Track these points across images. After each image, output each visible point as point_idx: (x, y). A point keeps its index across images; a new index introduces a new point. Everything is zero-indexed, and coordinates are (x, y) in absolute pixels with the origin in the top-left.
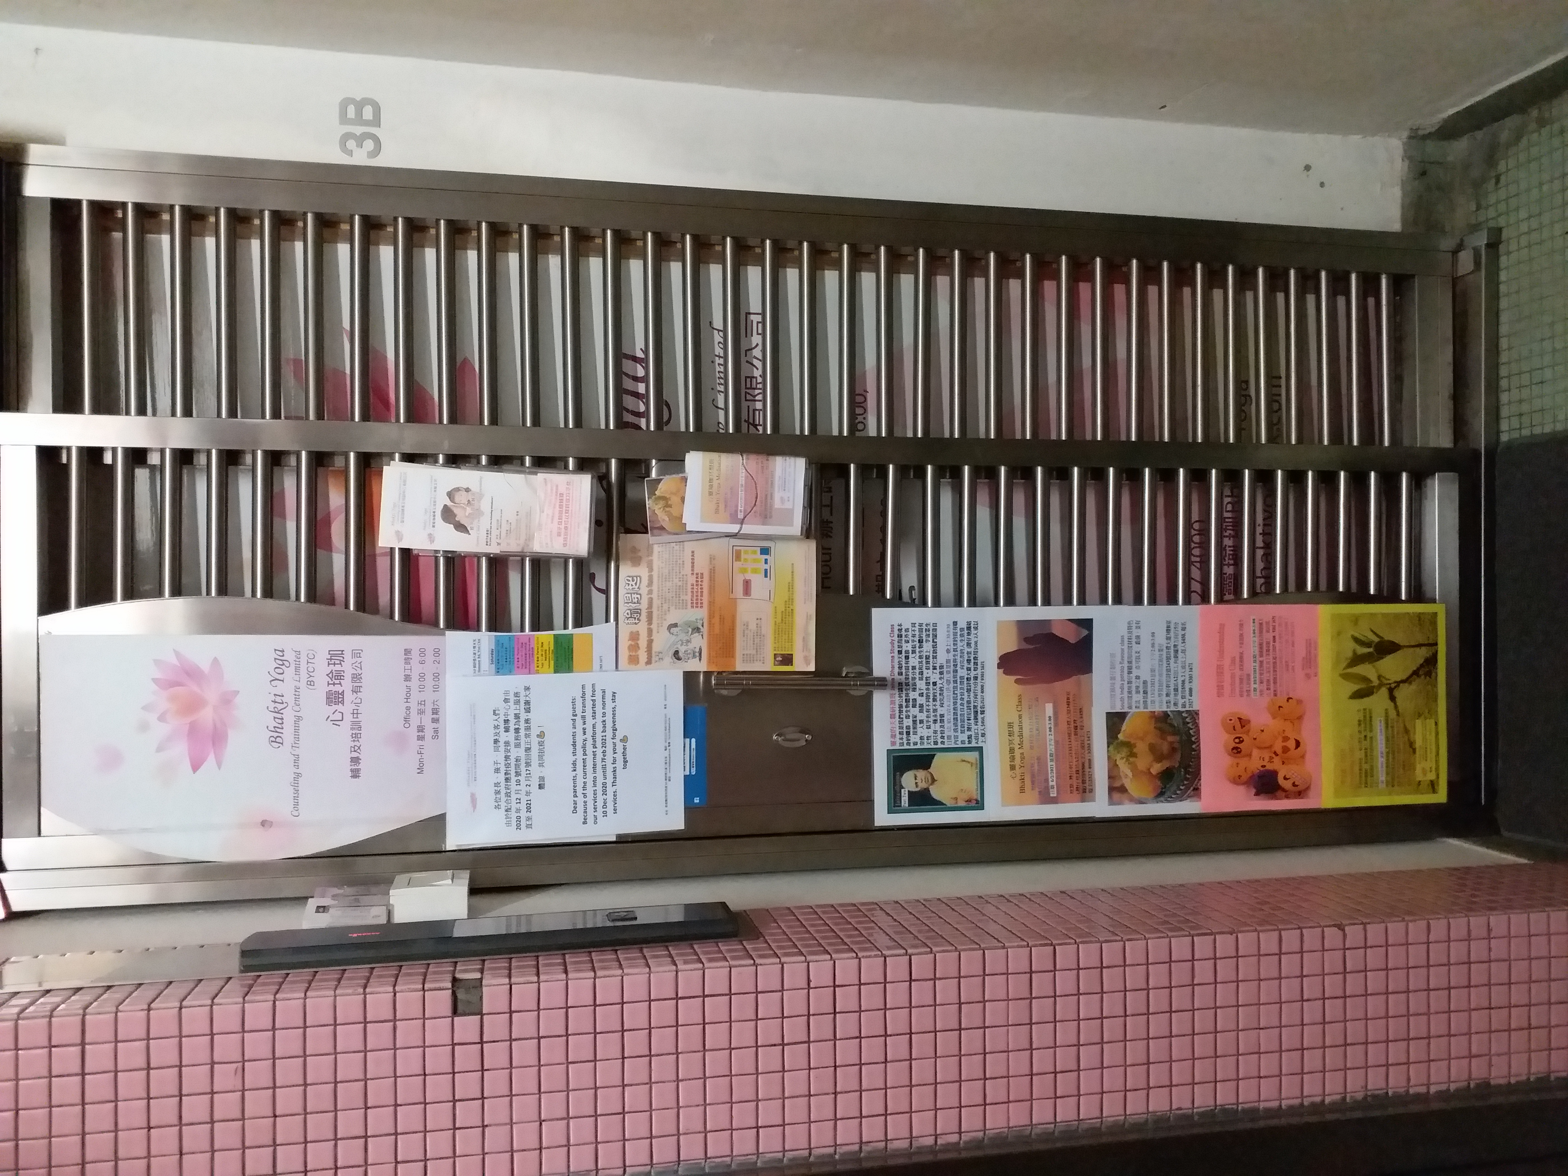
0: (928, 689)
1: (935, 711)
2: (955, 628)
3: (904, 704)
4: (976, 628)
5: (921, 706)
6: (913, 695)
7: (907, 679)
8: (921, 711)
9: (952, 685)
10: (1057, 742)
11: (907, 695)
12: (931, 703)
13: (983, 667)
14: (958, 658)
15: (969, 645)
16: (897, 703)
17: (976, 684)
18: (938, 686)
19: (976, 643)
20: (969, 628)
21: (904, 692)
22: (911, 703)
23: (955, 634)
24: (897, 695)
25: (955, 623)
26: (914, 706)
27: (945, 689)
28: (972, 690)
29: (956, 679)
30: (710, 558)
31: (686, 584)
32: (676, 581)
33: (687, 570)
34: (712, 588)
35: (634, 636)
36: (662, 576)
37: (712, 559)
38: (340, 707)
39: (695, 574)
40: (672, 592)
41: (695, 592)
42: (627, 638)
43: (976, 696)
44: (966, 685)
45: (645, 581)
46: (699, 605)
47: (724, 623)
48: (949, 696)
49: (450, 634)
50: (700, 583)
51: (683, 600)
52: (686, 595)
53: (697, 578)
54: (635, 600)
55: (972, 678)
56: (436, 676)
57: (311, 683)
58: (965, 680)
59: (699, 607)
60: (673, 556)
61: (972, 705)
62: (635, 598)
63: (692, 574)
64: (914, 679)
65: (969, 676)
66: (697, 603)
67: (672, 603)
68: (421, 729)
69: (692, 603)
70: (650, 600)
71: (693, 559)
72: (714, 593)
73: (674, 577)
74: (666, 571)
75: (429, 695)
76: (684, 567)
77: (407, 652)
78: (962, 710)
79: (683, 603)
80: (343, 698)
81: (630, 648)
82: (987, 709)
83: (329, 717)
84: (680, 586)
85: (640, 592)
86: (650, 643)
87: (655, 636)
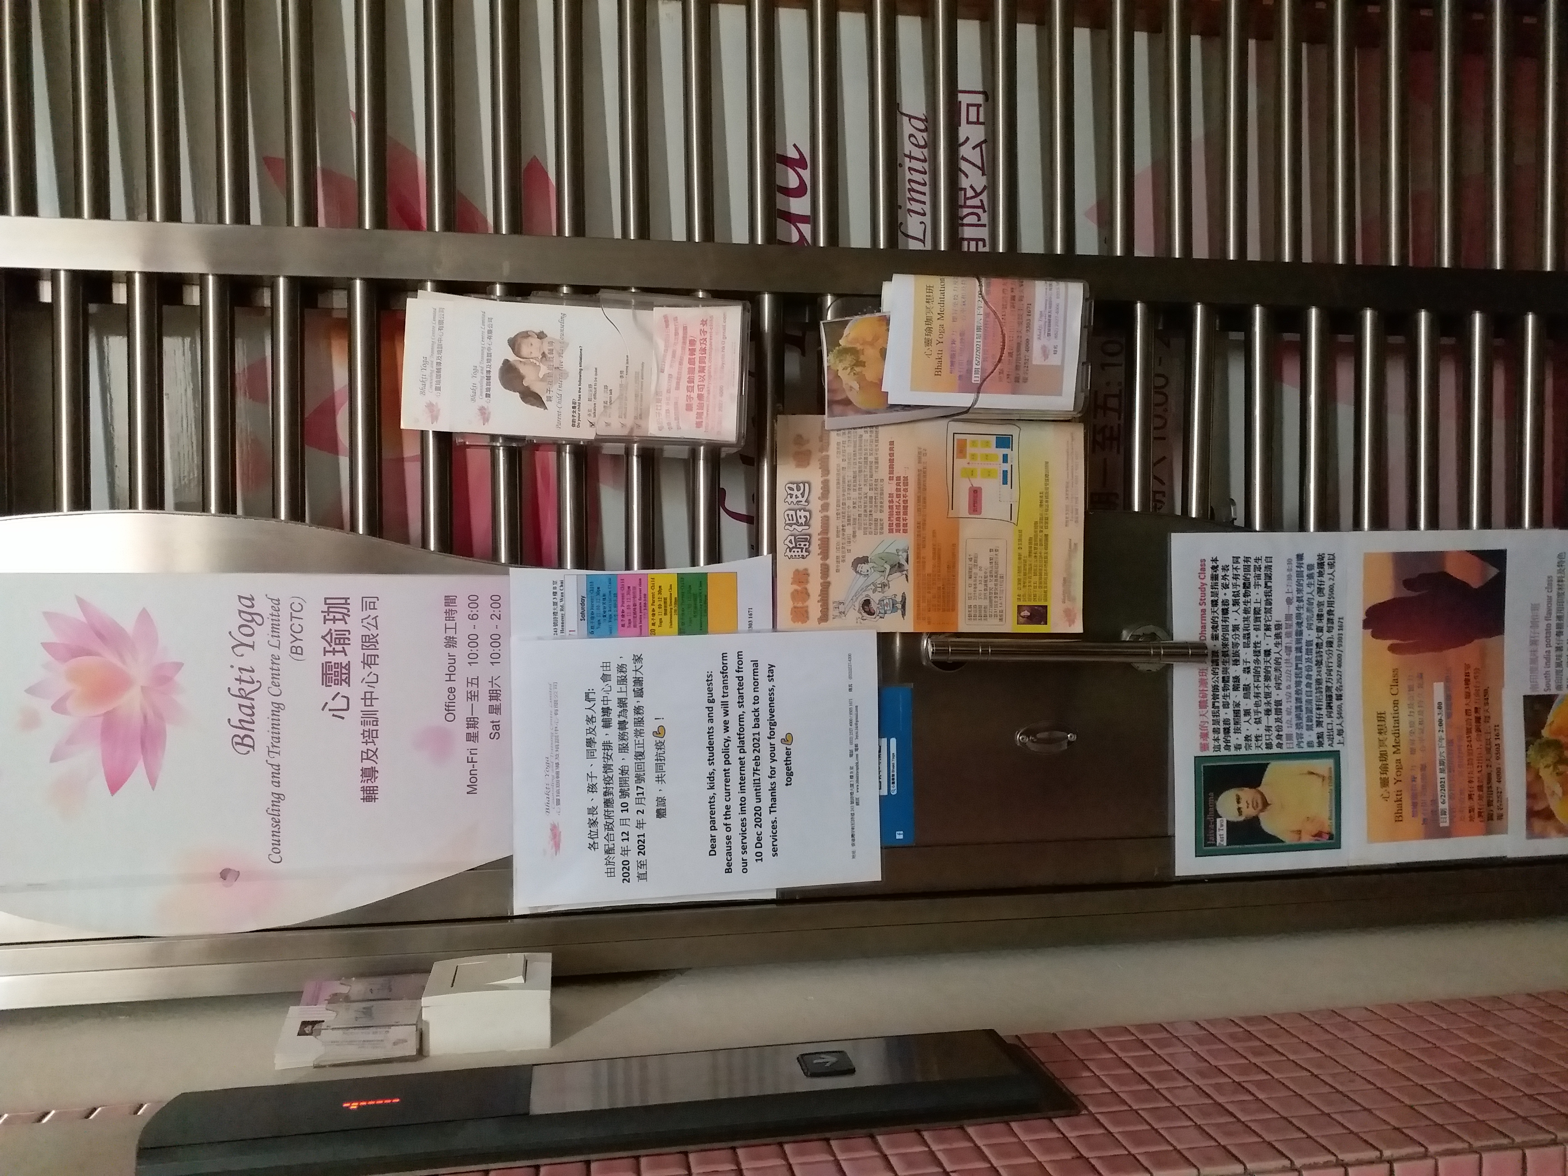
0: (1257, 661)
1: (1268, 695)
2: (1299, 566)
3: (1221, 685)
4: (1331, 565)
5: (1247, 688)
6: (1234, 671)
7: (1225, 645)
8: (1246, 696)
9: (1294, 654)
10: (1450, 743)
11: (1225, 671)
12: (1262, 684)
13: (1341, 628)
14: (1304, 612)
15: (1320, 591)
16: (1210, 683)
17: (1329, 652)
18: (1273, 656)
19: (1332, 587)
20: (1321, 565)
21: (1221, 667)
22: (1231, 683)
23: (1299, 574)
24: (1210, 672)
26: (1236, 688)
27: (1283, 661)
28: (1324, 662)
29: (1299, 645)
30: (919, 453)
31: (882, 494)
32: (866, 489)
33: (883, 472)
34: (921, 500)
35: (801, 577)
36: (844, 482)
37: (921, 454)
38: (343, 689)
39: (895, 478)
40: (860, 507)
41: (895, 507)
42: (791, 580)
43: (1329, 671)
44: (1314, 655)
45: (817, 490)
46: (902, 528)
47: (939, 558)
48: (1288, 672)
49: (516, 572)
50: (902, 493)
51: (876, 520)
52: (881, 511)
53: (898, 484)
54: (803, 520)
55: (1325, 644)
56: (496, 640)
57: (297, 651)
58: (1314, 647)
59: (901, 531)
60: (860, 450)
61: (1324, 686)
62: (802, 517)
63: (891, 479)
64: (1235, 645)
65: (1320, 641)
66: (898, 525)
67: (860, 524)
68: (472, 722)
69: (891, 525)
70: (826, 521)
71: (891, 455)
72: (925, 507)
73: (862, 483)
74: (849, 474)
75: (483, 670)
76: (877, 467)
77: (449, 600)
78: (1309, 694)
79: (876, 525)
80: (349, 674)
81: (795, 595)
82: (1347, 693)
83: (327, 703)
84: (871, 498)
85: (810, 507)
86: (826, 587)
87: (833, 577)
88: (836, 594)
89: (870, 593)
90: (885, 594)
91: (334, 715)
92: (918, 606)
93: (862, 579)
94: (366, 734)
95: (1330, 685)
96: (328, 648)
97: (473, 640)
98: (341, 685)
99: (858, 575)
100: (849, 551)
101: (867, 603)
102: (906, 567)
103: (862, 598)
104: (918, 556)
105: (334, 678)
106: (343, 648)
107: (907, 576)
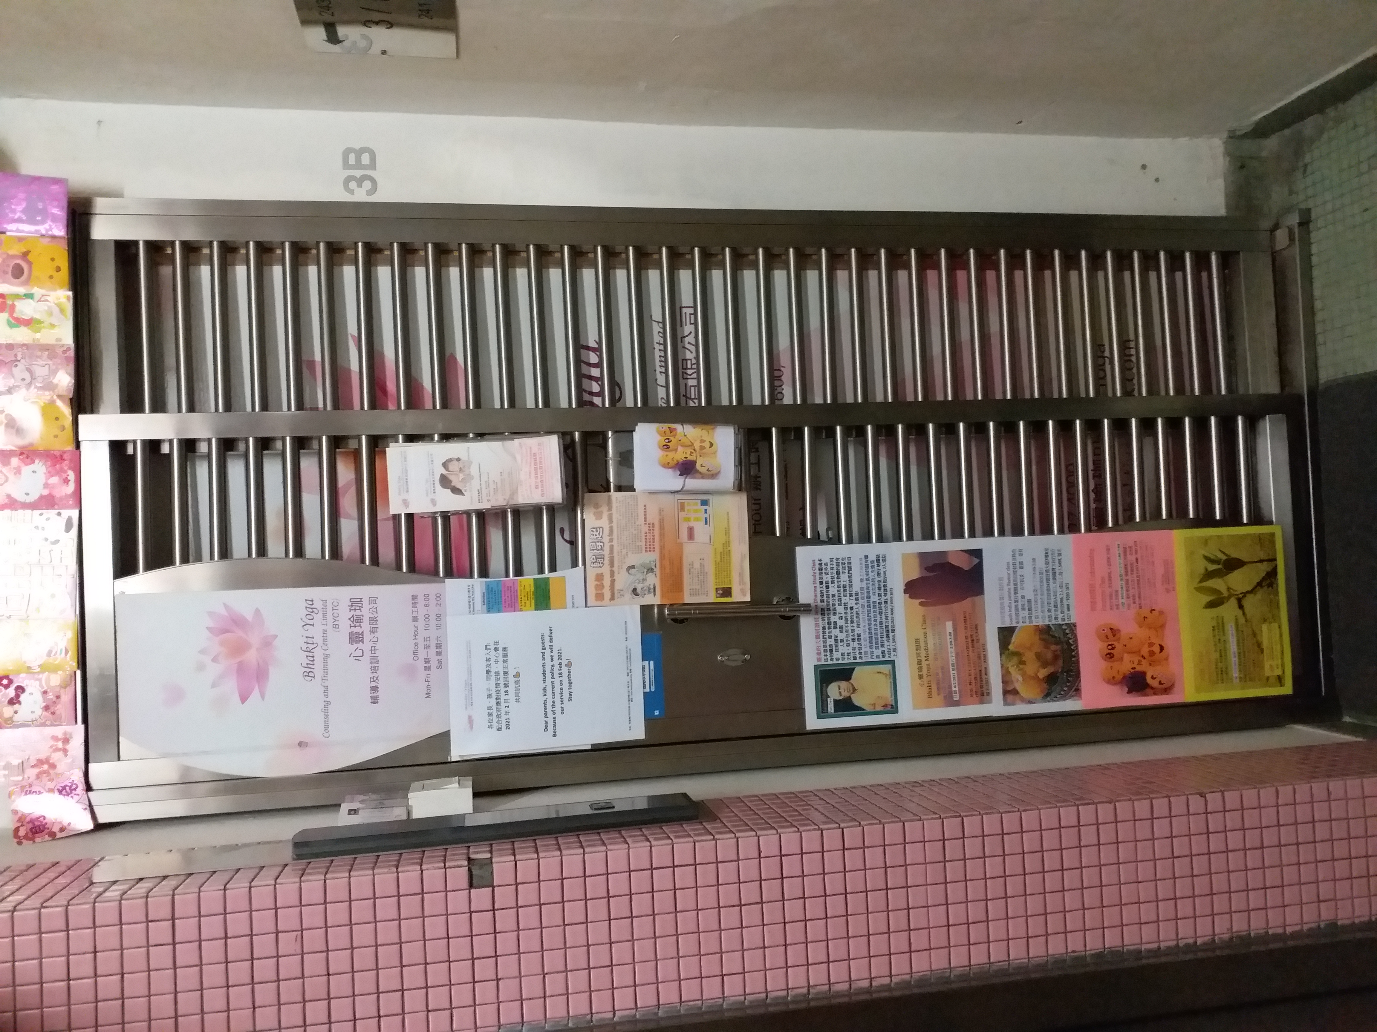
0: (846, 613)
1: (853, 631)
2: (866, 561)
3: (827, 626)
4: (884, 560)
5: (841, 627)
6: (834, 619)
7: (828, 605)
8: (841, 632)
9: (866, 608)
10: (957, 654)
11: (829, 618)
12: (849, 625)
13: (891, 594)
14: (870, 586)
15: (878, 574)
16: (821, 626)
17: (886, 607)
18: (855, 610)
19: (885, 573)
20: (878, 561)
21: (826, 616)
22: (832, 625)
23: (867, 566)
24: (820, 620)
25: (866, 557)
26: (835, 628)
27: (860, 613)
28: (883, 612)
29: (869, 604)
30: (659, 511)
31: (641, 532)
32: (632, 530)
33: (641, 521)
34: (662, 534)
35: (599, 577)
36: (621, 527)
37: (661, 511)
38: (360, 645)
39: (647, 524)
40: (630, 539)
41: (648, 539)
42: (594, 579)
43: (887, 617)
44: (878, 608)
45: (607, 531)
47: (673, 565)
48: (863, 618)
49: (448, 581)
50: (651, 531)
51: (638, 546)
52: (641, 541)
53: (649, 527)
54: (600, 548)
55: (883, 603)
56: (439, 617)
57: (336, 626)
58: (877, 604)
60: (629, 510)
61: (884, 625)
62: (599, 546)
63: (645, 524)
64: (834, 605)
65: (881, 601)
66: (650, 548)
67: (630, 548)
68: (427, 661)
69: (646, 548)
70: (612, 548)
71: (645, 512)
72: (664, 539)
73: (630, 527)
74: (623, 523)
75: (433, 633)
76: (638, 519)
77: (414, 597)
78: (876, 630)
79: (638, 548)
80: (363, 637)
81: (597, 587)
82: (897, 628)
83: (351, 653)
84: (635, 534)
85: (603, 540)
86: (613, 582)
87: (616, 577)
88: (618, 586)
91: (356, 659)
94: (372, 668)
95: (887, 624)
96: (352, 625)
97: (427, 617)
101: (635, 590)
105: (355, 640)
106: (360, 624)
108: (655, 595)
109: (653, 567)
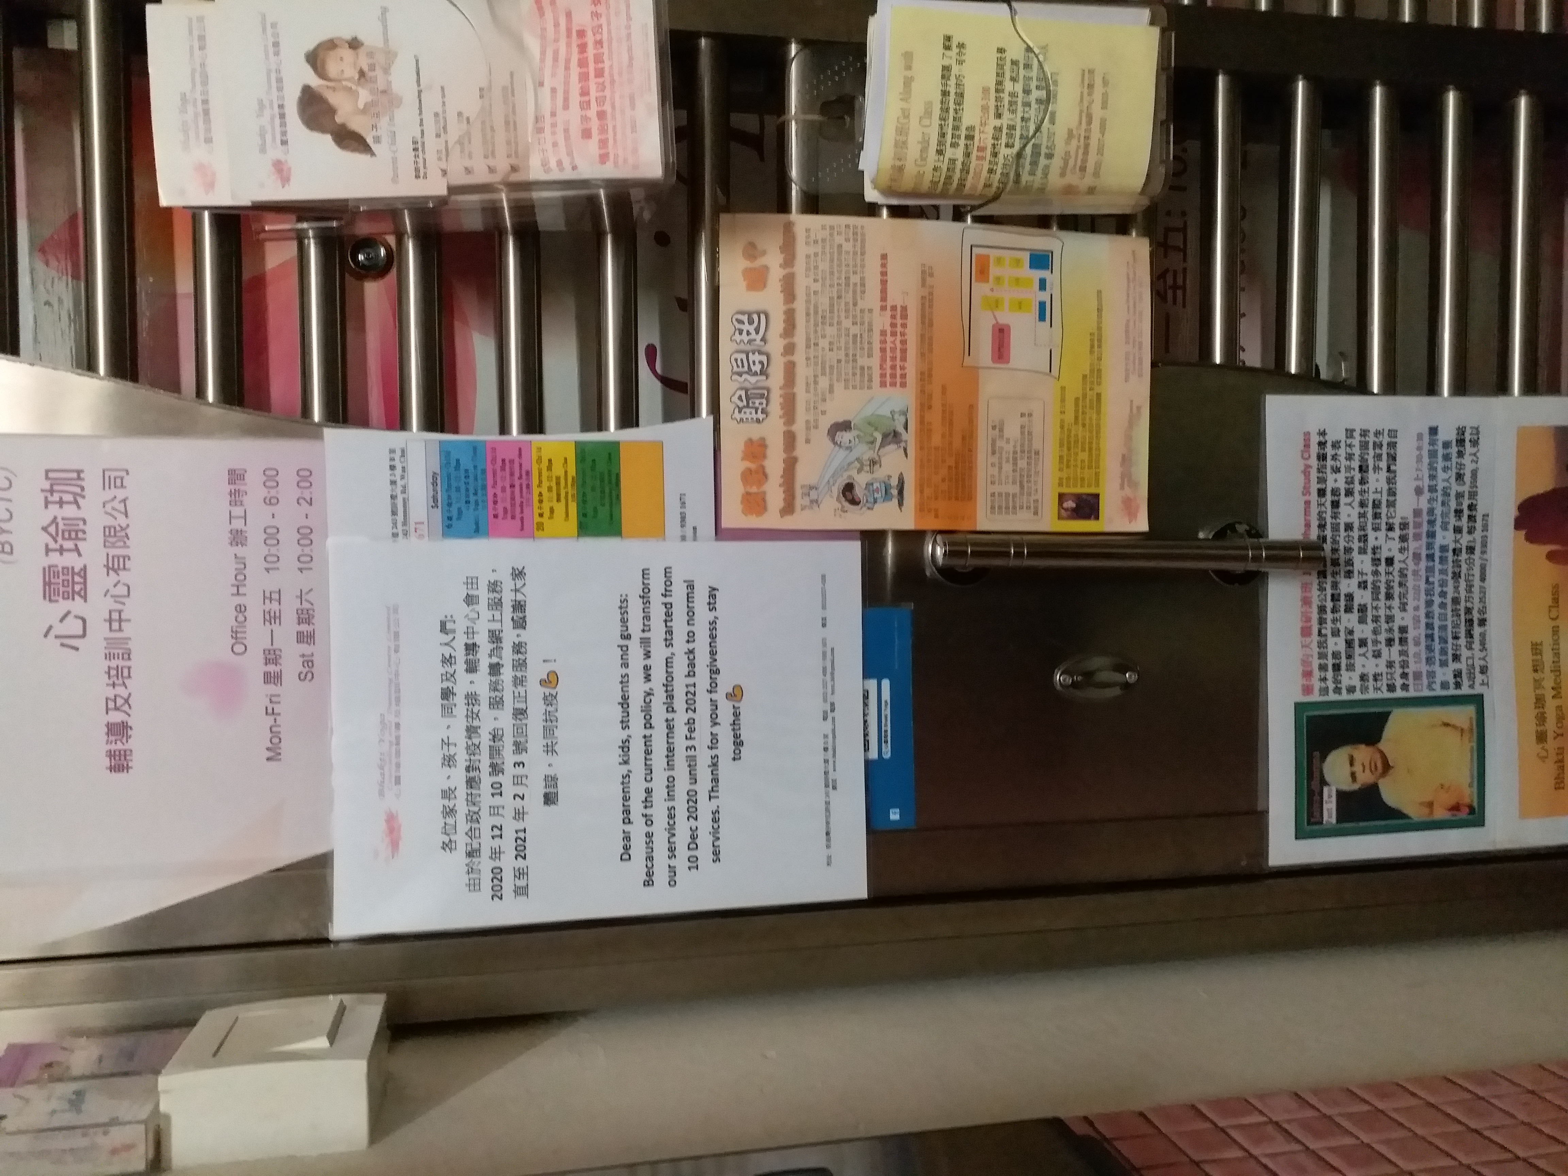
0: (1376, 573)
1: (1390, 619)
2: (1432, 442)
3: (1329, 605)
5: (1363, 609)
6: (1347, 586)
7: (1335, 550)
8: (1362, 621)
9: (1423, 564)
11: (1335, 585)
12: (1382, 603)
13: (1485, 528)
14: (1438, 506)
15: (1459, 477)
16: (1316, 602)
18: (1397, 566)
19: (1474, 473)
20: (1460, 442)
21: (1329, 579)
22: (1342, 603)
23: (1433, 454)
24: (1315, 586)
25: (1431, 430)
26: (1348, 609)
27: (1409, 573)
28: (1463, 575)
29: (1431, 552)
30: (923, 272)
31: (870, 330)
32: (847, 323)
33: (872, 299)
34: (926, 342)
35: (755, 450)
36: (816, 312)
37: (926, 274)
38: (76, 605)
39: (889, 308)
40: (839, 349)
41: (888, 350)
42: (740, 455)
43: (1469, 588)
44: (1451, 564)
45: (778, 324)
46: (898, 380)
47: (951, 423)
48: (1417, 589)
49: (333, 434)
50: (899, 329)
51: (862, 368)
52: (870, 355)
53: (893, 317)
54: (757, 368)
55: (1464, 550)
56: (305, 537)
58: (1450, 554)
59: (898, 384)
60: (839, 266)
61: (1462, 606)
62: (757, 363)
63: (883, 308)
64: (1348, 550)
65: (1458, 546)
66: (893, 376)
67: (839, 374)
68: (272, 657)
69: (883, 376)
70: (790, 370)
71: (884, 274)
72: (931, 350)
73: (843, 314)
74: (824, 302)
75: (288, 580)
76: (863, 292)
77: (236, 476)
78: (1443, 617)
79: (862, 375)
80: (85, 583)
81: (747, 476)
82: (1492, 616)
83: (50, 628)
84: (855, 336)
85: (767, 348)
86: (790, 465)
87: (801, 449)
88: (804, 475)
89: (853, 473)
90: (875, 475)
91: (62, 645)
92: (922, 492)
93: (842, 454)
94: (113, 672)
95: (1469, 605)
96: (52, 545)
97: (272, 534)
98: (73, 599)
99: (837, 448)
100: (824, 413)
101: (849, 488)
102: (904, 436)
103: (841, 482)
104: (921, 421)
105: (61, 589)
106: (76, 545)
107: (905, 450)
108: (901, 504)
109: (900, 429)
